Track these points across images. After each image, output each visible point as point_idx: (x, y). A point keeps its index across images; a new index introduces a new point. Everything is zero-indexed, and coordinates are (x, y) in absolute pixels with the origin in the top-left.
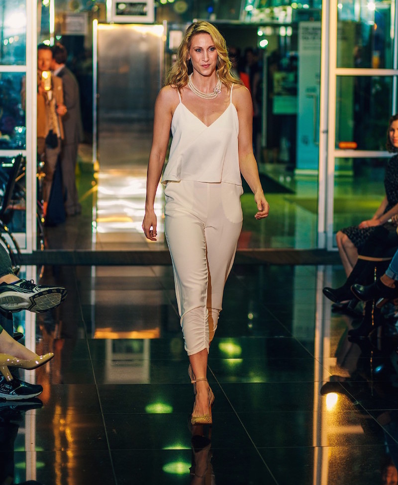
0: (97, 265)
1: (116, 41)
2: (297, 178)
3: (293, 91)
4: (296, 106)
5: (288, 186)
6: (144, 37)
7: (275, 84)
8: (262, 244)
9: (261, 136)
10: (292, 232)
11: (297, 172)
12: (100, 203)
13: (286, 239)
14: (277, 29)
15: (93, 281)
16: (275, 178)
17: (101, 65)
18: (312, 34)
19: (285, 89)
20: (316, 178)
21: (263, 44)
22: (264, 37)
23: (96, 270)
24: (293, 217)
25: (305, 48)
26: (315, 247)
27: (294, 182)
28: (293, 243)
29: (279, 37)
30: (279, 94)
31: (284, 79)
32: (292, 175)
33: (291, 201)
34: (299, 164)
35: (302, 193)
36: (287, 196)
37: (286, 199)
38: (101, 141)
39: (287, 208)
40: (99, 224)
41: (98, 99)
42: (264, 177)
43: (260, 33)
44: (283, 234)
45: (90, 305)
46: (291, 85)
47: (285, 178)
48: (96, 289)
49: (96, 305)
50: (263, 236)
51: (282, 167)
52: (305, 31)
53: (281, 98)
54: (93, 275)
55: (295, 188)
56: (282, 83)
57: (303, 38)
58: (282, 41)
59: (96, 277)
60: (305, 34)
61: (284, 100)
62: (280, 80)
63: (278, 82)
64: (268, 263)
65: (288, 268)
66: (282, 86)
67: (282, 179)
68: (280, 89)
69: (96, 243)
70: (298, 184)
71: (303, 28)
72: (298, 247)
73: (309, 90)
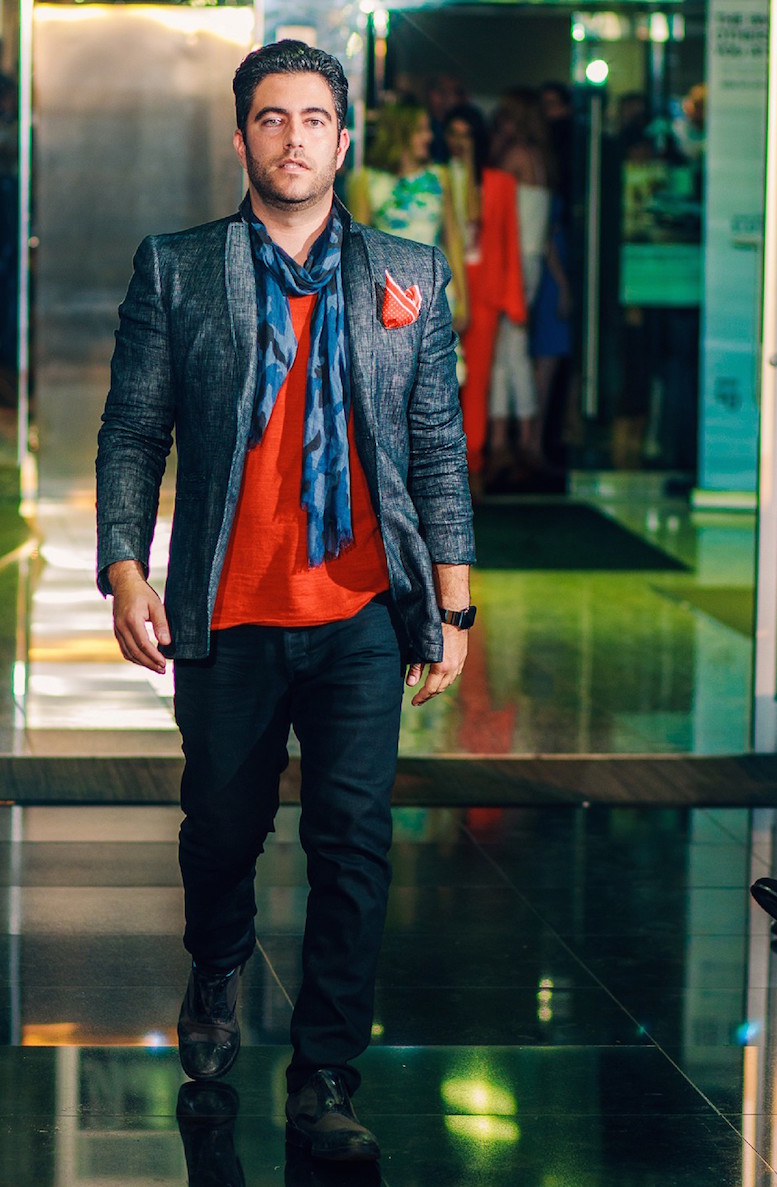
0: (26, 803)
1: (95, 57)
2: (698, 519)
3: (688, 230)
4: (697, 277)
5: (671, 548)
6: (192, 43)
7: (629, 203)
8: (583, 738)
9: (583, 381)
10: (681, 700)
11: (700, 499)
12: (41, 597)
13: (667, 721)
14: (642, 21)
15: (16, 858)
16: (632, 525)
17: (44, 139)
18: (747, 36)
19: (660, 220)
20: (752, 519)
21: (596, 72)
22: (594, 45)
23: (25, 818)
24: (684, 650)
25: (728, 85)
26: (745, 750)
27: (689, 533)
28: (684, 738)
29: (647, 45)
30: (641, 239)
31: (657, 187)
32: (686, 511)
33: (676, 596)
34: (707, 476)
35: (713, 571)
36: (668, 580)
37: (660, 591)
38: (42, 392)
39: (666, 618)
40: (35, 667)
41: (32, 252)
42: (590, 516)
43: (578, 33)
44: (656, 707)
45: (8, 935)
46: (685, 208)
47: (663, 519)
48: (24, 884)
49: (23, 939)
50: (584, 718)
51: (654, 482)
52: (726, 25)
53: (647, 251)
54: (16, 836)
55: (693, 551)
56: (651, 203)
57: (722, 51)
58: (658, 59)
59: (25, 844)
60: (727, 35)
61: (660, 258)
62: (645, 191)
63: (638, 196)
64: (587, 800)
65: (669, 818)
66: (649, 211)
67: (652, 523)
68: (646, 221)
69: (27, 731)
70: (705, 541)
71: (722, 19)
72: (701, 749)
73: (742, 225)
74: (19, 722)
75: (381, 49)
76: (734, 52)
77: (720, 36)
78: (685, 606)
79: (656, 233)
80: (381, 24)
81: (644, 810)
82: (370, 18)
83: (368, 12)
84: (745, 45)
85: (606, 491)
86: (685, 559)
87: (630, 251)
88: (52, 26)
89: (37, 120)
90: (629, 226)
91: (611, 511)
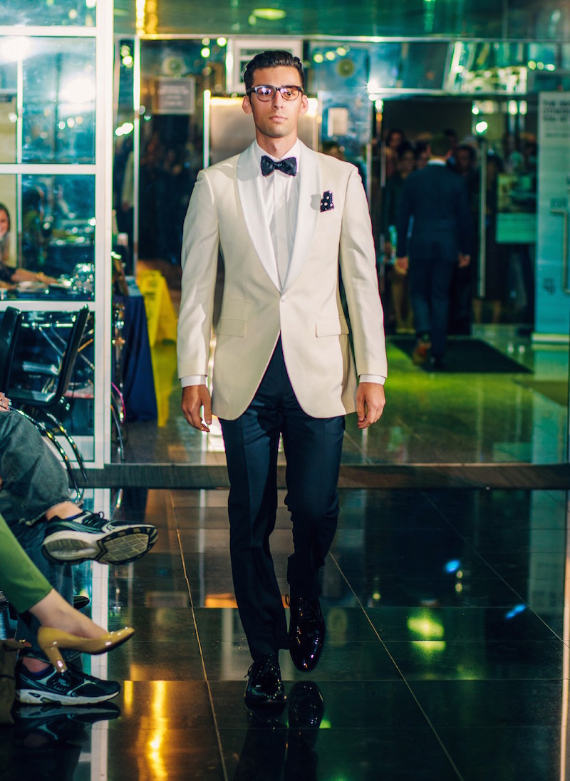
0: (207, 488)
2: (535, 347)
3: (528, 206)
4: (534, 229)
5: (520, 360)
7: (500, 193)
8: (478, 455)
10: (526, 437)
11: (536, 337)
13: (517, 447)
14: (504, 104)
15: (202, 514)
16: (502, 350)
18: (558, 112)
19: (516, 202)
21: (481, 127)
22: (481, 116)
23: (207, 494)
24: (528, 411)
25: (549, 135)
26: (564, 461)
27: (530, 355)
28: (528, 455)
29: (507, 116)
30: (506, 211)
31: (514, 186)
32: (528, 344)
33: (526, 385)
34: (539, 325)
35: (542, 373)
36: (520, 377)
37: (517, 382)
39: (519, 395)
42: (482, 346)
43: (475, 111)
44: (511, 439)
45: (198, 554)
46: (526, 196)
47: (516, 347)
48: (206, 528)
49: (206, 553)
50: (479, 442)
51: (511, 330)
52: (547, 106)
53: (509, 216)
54: (202, 504)
55: (532, 363)
56: (511, 193)
57: (546, 119)
58: (512, 122)
59: (207, 508)
60: (548, 111)
61: (515, 220)
62: (508, 187)
63: (505, 190)
64: (488, 486)
65: (520, 495)
66: (510, 197)
67: (510, 349)
68: (508, 202)
69: (208, 452)
70: (538, 357)
71: (546, 103)
72: (537, 460)
73: (556, 204)
74: (204, 448)
75: (379, 118)
76: (552, 119)
77: (545, 112)
78: (531, 390)
79: (513, 207)
80: (379, 106)
81: (509, 490)
82: (374, 102)
83: (373, 100)
84: (557, 116)
85: (489, 334)
86: (529, 367)
87: (501, 216)
88: (219, 107)
89: (212, 154)
90: (501, 204)
91: (492, 343)
